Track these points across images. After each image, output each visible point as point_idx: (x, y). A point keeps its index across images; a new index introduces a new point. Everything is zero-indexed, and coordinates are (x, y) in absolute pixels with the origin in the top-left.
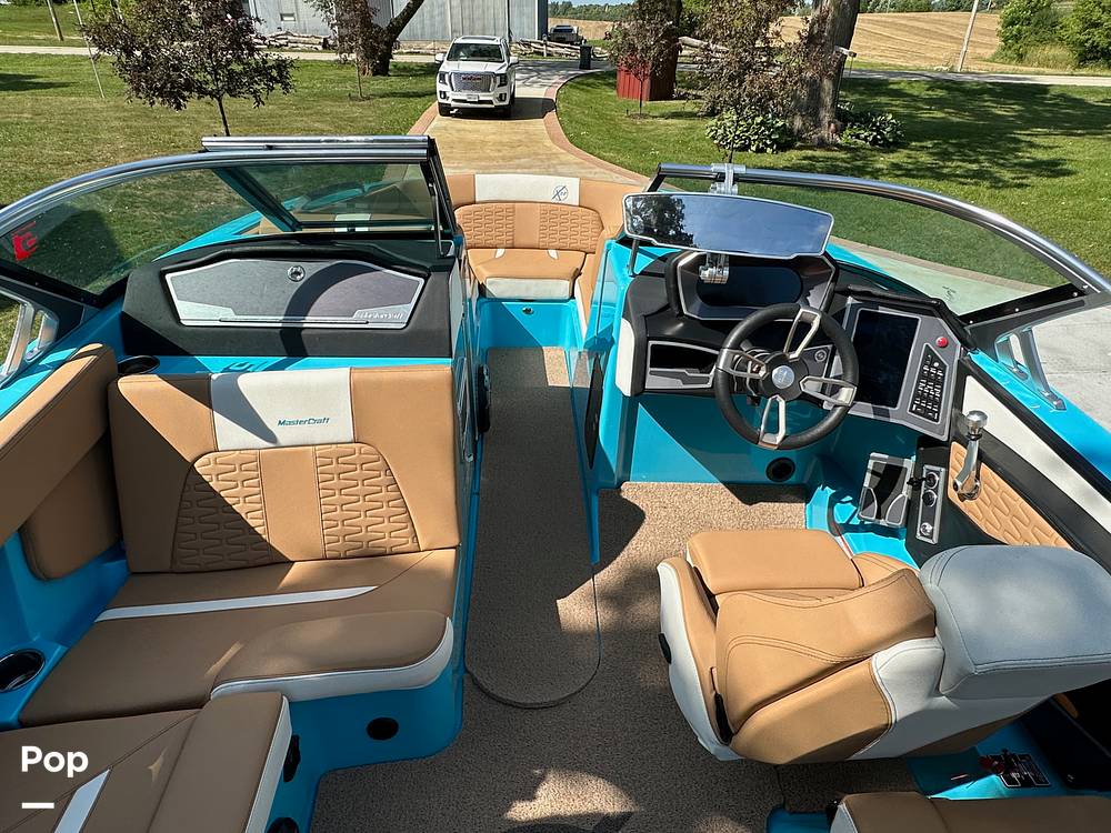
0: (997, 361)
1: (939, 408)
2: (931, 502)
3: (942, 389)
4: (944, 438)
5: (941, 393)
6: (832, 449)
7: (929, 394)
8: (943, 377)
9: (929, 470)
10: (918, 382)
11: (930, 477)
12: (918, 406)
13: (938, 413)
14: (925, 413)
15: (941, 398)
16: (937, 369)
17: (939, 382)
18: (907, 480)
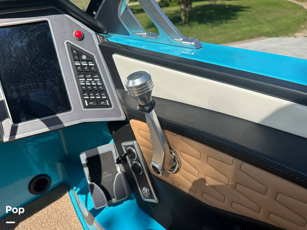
0: (128, 34)
1: (106, 95)
2: (140, 171)
3: (100, 77)
4: (123, 118)
5: (101, 81)
6: (66, 152)
7: (91, 85)
8: (95, 66)
9: (126, 147)
10: (78, 79)
11: (130, 152)
12: (89, 101)
13: (108, 98)
14: (97, 104)
15: (103, 85)
16: (87, 61)
17: (94, 72)
18: (116, 162)
